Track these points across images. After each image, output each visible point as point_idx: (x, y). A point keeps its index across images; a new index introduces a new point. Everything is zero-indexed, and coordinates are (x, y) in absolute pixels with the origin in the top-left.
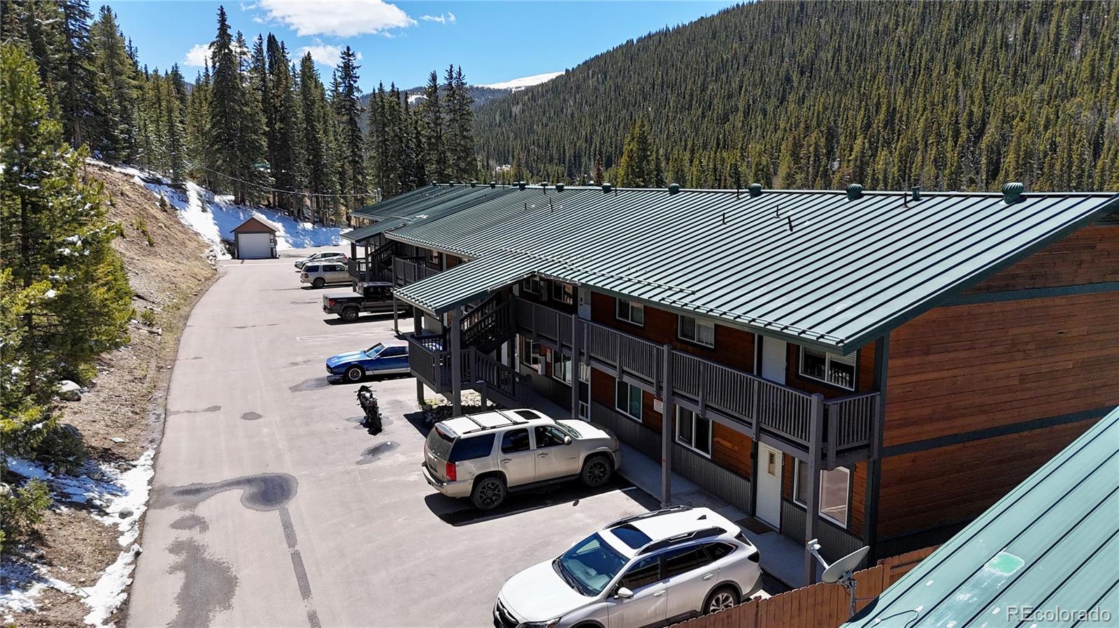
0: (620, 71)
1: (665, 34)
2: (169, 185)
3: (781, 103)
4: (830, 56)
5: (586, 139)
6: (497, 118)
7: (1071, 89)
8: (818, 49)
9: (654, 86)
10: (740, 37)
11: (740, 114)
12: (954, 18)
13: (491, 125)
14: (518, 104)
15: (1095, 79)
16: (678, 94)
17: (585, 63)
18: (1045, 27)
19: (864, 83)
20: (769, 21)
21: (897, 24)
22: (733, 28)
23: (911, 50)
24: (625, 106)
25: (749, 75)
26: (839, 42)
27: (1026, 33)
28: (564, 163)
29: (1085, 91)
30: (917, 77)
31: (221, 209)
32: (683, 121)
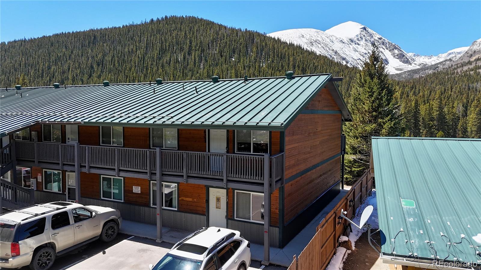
4: (110, 59)
8: (104, 55)
9: (20, 65)
10: (66, 47)
12: (158, 49)
16: (35, 69)
18: (191, 57)
19: (126, 71)
20: (80, 41)
21: (137, 49)
22: (62, 42)
23: (144, 60)
25: (72, 64)
26: (113, 54)
27: (184, 58)
30: (147, 70)
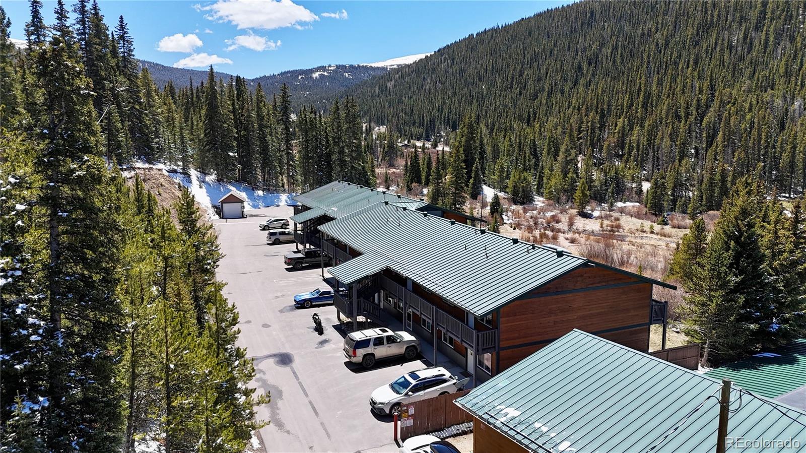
0: (464, 58)
1: (495, 30)
2: (181, 173)
3: (575, 85)
4: (609, 51)
5: (439, 109)
6: (377, 91)
7: (773, 81)
8: (602, 45)
9: (487, 70)
10: (548, 35)
11: (546, 94)
13: (372, 96)
14: (391, 80)
15: (788, 74)
16: (503, 77)
17: (440, 50)
18: (758, 34)
20: (569, 23)
21: (657, 29)
22: (544, 28)
23: (665, 49)
24: (467, 84)
25: (553, 64)
26: (617, 41)
27: (745, 38)
28: (423, 126)
29: (781, 82)
31: (210, 185)
32: (506, 97)
